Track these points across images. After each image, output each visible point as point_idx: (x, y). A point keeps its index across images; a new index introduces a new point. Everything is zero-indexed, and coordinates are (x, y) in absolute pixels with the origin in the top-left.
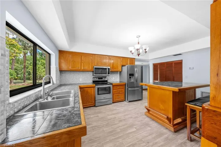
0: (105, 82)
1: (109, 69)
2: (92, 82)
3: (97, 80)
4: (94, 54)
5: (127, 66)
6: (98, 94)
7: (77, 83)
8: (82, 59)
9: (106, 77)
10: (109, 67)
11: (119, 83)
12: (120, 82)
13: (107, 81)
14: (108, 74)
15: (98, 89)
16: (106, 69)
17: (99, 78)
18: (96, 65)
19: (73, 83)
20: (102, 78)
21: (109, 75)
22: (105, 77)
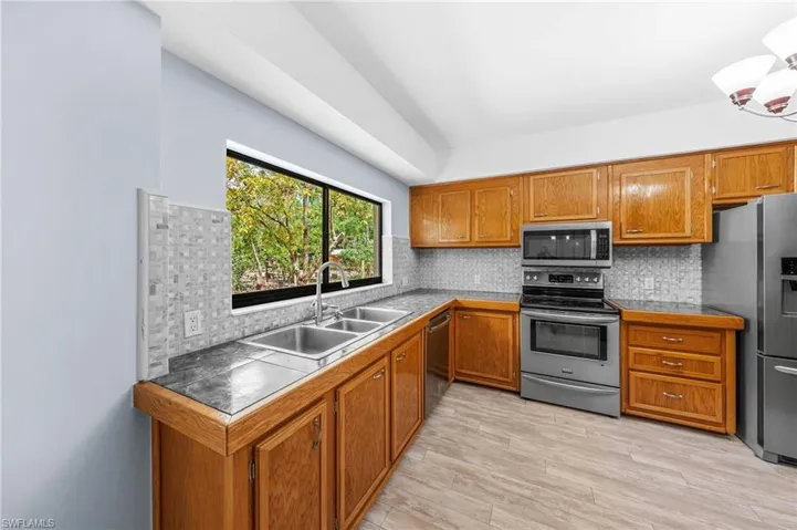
0: (593, 299)
1: (603, 233)
2: (521, 292)
3: (545, 283)
4: (523, 175)
5: (753, 203)
6: (534, 347)
7: (466, 289)
8: (477, 204)
9: (597, 275)
10: (608, 225)
11: (698, 313)
12: (705, 308)
13: (599, 293)
14: (598, 258)
15: (533, 323)
16: (586, 232)
17: (552, 278)
18: (532, 218)
19: (452, 288)
20: (568, 278)
21: (609, 263)
22: (594, 273)
